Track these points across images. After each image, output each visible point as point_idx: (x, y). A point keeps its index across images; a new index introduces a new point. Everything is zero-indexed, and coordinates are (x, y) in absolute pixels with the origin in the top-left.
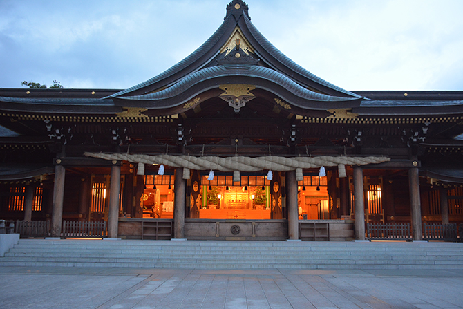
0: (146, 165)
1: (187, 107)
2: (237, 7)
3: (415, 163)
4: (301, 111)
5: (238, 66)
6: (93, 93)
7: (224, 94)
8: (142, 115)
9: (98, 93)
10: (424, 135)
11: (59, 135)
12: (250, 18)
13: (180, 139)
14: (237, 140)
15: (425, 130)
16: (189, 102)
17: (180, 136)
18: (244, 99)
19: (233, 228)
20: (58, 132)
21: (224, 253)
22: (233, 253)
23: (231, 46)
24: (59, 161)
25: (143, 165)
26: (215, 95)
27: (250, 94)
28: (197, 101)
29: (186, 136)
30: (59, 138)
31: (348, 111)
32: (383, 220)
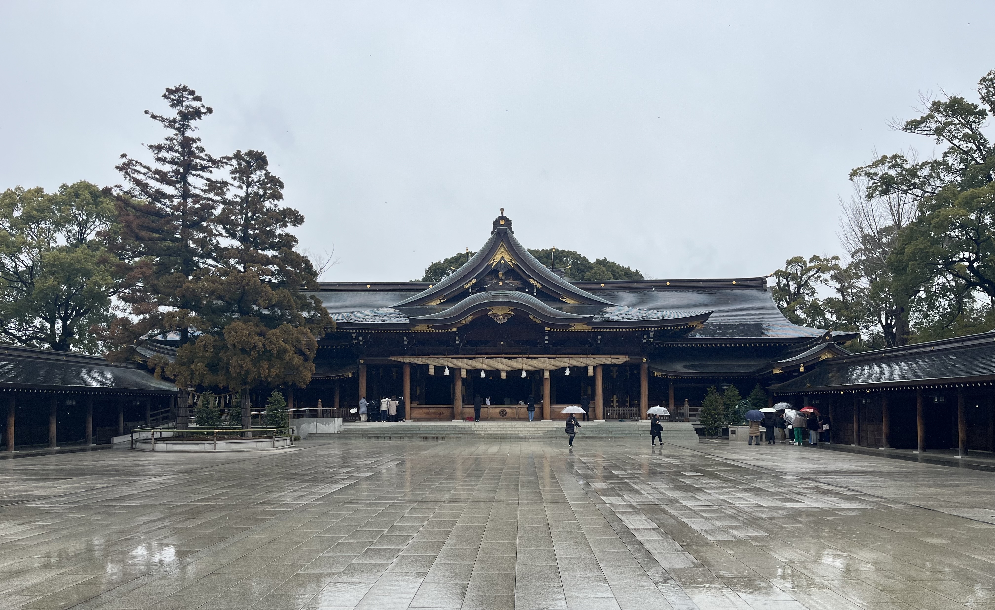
0: (435, 366)
1: (463, 322)
2: (502, 222)
3: (644, 360)
4: (549, 325)
5: (501, 292)
6: (368, 286)
7: (491, 313)
8: (430, 329)
9: (373, 287)
10: (651, 338)
11: (361, 341)
12: (513, 233)
13: (457, 342)
14: (502, 343)
15: (652, 334)
16: (465, 319)
17: (457, 340)
18: (506, 316)
19: (501, 411)
20: (360, 338)
21: (492, 429)
22: (499, 429)
23: (497, 257)
24: (362, 361)
25: (433, 367)
26: (484, 314)
27: (511, 312)
28: (470, 318)
29: (461, 341)
30: (361, 343)
31: (584, 324)
32: (628, 404)
